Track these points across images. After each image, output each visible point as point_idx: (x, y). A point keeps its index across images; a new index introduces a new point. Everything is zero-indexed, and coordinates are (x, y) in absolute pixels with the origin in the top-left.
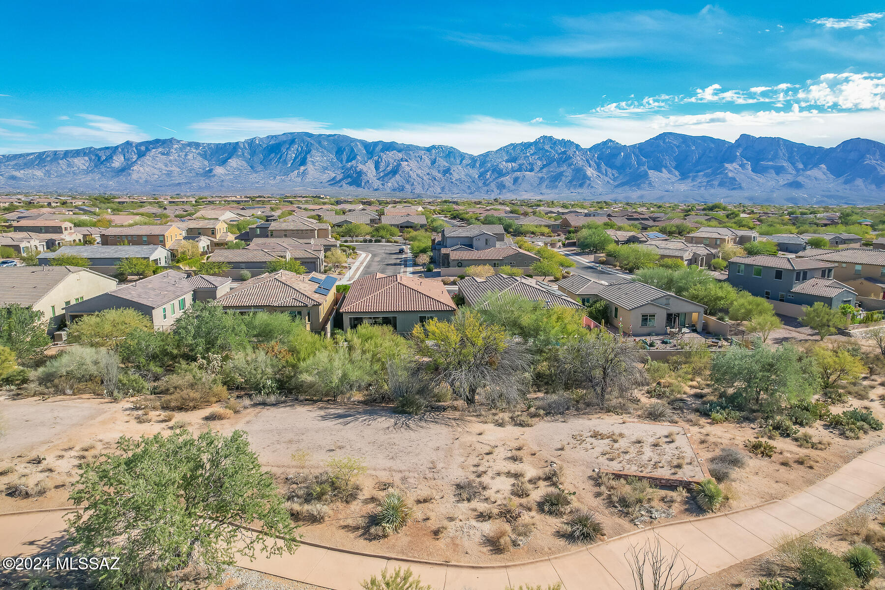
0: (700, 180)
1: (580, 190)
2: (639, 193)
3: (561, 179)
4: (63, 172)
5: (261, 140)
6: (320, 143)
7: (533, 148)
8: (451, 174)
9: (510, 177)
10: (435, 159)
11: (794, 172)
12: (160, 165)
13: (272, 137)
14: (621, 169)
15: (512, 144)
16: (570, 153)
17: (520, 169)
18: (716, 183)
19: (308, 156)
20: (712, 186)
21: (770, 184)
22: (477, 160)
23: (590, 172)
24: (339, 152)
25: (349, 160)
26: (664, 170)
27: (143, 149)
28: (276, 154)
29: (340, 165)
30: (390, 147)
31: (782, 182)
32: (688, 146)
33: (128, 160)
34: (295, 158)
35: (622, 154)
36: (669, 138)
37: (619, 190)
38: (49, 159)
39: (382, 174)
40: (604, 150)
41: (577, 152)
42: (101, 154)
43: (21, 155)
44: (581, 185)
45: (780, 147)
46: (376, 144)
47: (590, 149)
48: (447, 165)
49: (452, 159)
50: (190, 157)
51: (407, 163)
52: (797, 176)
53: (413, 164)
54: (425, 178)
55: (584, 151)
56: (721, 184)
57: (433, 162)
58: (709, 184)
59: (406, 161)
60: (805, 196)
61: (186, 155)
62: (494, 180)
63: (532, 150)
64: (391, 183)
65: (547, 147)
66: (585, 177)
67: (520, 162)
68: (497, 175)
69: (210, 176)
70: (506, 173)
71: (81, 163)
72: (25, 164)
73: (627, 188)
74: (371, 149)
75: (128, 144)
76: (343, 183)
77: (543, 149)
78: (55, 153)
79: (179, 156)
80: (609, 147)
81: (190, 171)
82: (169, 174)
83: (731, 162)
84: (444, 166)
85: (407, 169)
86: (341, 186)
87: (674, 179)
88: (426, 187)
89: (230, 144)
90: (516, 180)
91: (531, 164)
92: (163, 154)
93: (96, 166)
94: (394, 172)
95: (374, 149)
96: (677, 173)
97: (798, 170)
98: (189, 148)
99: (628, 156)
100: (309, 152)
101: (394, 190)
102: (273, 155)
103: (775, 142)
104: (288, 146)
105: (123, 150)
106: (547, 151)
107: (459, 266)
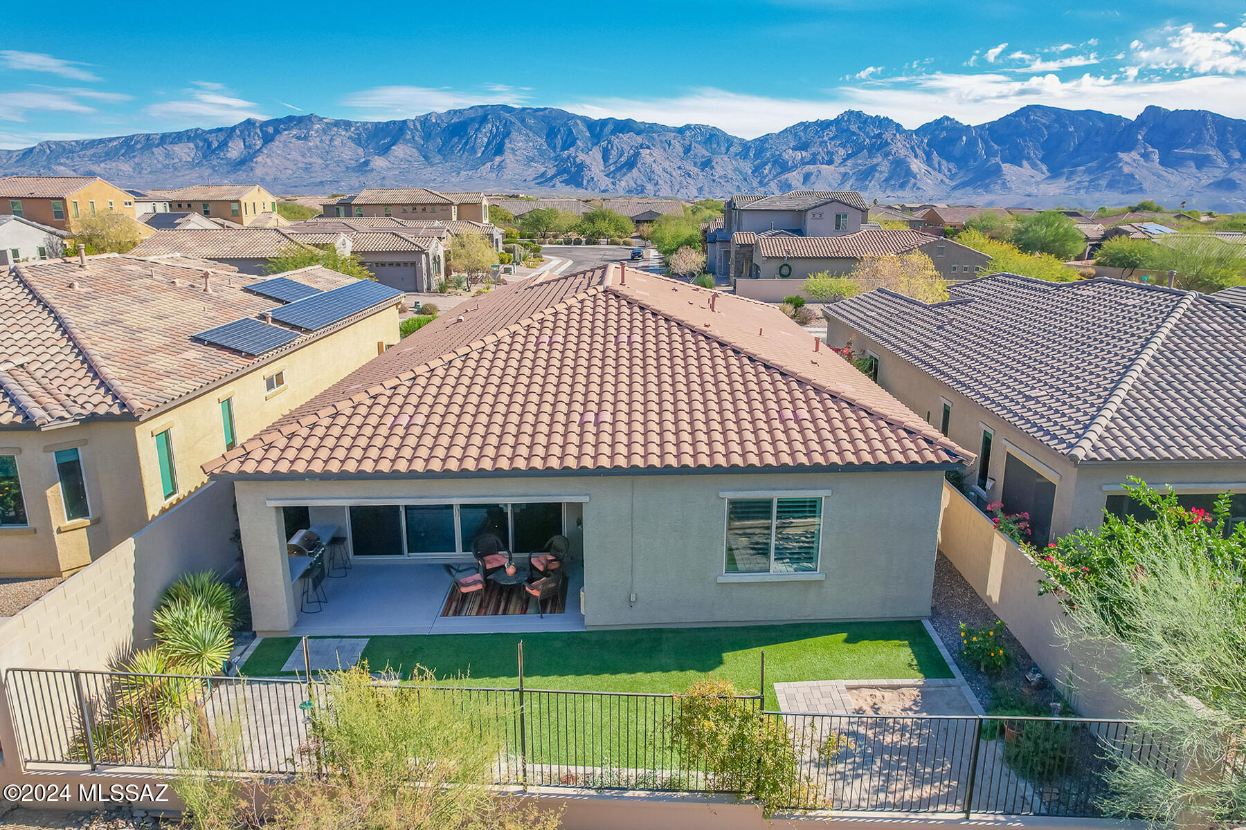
0: (1079, 179)
1: (900, 193)
2: (988, 198)
3: (873, 177)
4: (160, 166)
5: (439, 116)
6: (523, 121)
7: (834, 129)
8: (712, 168)
9: (799, 173)
10: (690, 146)
11: (1225, 165)
12: (294, 155)
13: (455, 112)
14: (961, 161)
15: (802, 123)
16: (887, 136)
17: (813, 161)
18: (1103, 182)
19: (506, 141)
20: (1097, 188)
21: (1187, 183)
22: (750, 147)
23: (917, 165)
24: (551, 134)
25: (564, 148)
26: (1025, 163)
27: (271, 131)
28: (461, 137)
29: (553, 155)
30: (625, 126)
31: (1205, 182)
32: (1064, 126)
33: (250, 147)
34: (489, 143)
35: (964, 138)
36: (1035, 114)
37: (958, 193)
38: (139, 146)
39: (612, 168)
40: (937, 133)
41: (898, 136)
42: (212, 138)
43: (101, 141)
44: (902, 186)
45: (1205, 125)
46: (604, 123)
47: (917, 132)
48: (707, 154)
49: (715, 146)
50: (337, 142)
51: (648, 151)
52: (1229, 171)
53: (658, 153)
54: (674, 174)
55: (909, 134)
56: (1111, 185)
57: (687, 150)
58: (1093, 185)
59: (648, 148)
60: (1242, 201)
61: (331, 140)
62: (775, 177)
63: (832, 131)
64: (627, 181)
65: (854, 128)
66: (909, 173)
67: (813, 150)
68: (779, 170)
69: (366, 171)
70: (793, 167)
71: (184, 152)
72: (107, 154)
73: (969, 190)
74: (597, 129)
75: (249, 122)
76: (557, 181)
77: (848, 130)
78: (148, 137)
79: (321, 141)
80: (945, 128)
81: (338, 162)
82: (308, 168)
83: (1129, 150)
84: (703, 156)
85: (649, 160)
86: (554, 186)
87: (1039, 177)
88: (677, 187)
89: (394, 122)
90: (807, 177)
91: (830, 154)
92: (299, 138)
93: (205, 157)
94: (631, 164)
95: (602, 130)
96: (1044, 168)
97: (1231, 162)
98: (335, 129)
99: (972, 143)
100: (507, 134)
101: (630, 191)
102: (456, 140)
103: (1199, 118)
104: (477, 126)
105: (242, 132)
106: (854, 133)
107: (783, 276)
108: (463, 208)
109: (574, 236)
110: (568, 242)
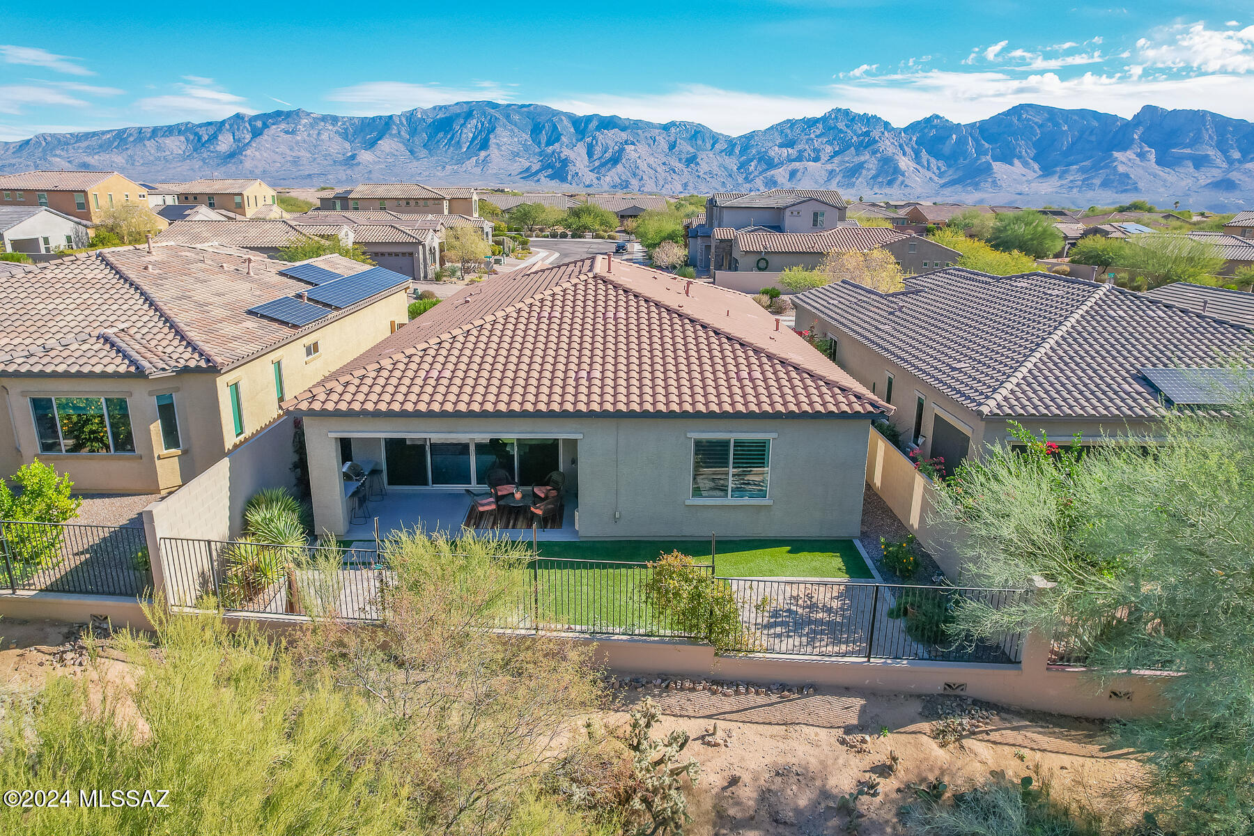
0: (1072, 178)
1: (888, 190)
2: (977, 196)
3: (860, 174)
4: (152, 158)
5: (424, 112)
6: (508, 117)
7: (820, 126)
8: (697, 164)
9: (785, 170)
10: (675, 142)
11: (1225, 165)
12: (283, 148)
13: (441, 108)
14: (951, 159)
15: (789, 121)
16: (876, 134)
17: (799, 159)
18: (1097, 181)
19: (492, 136)
20: (1090, 187)
21: (1183, 183)
22: (736, 144)
23: (905, 163)
24: (536, 130)
25: (549, 143)
26: (1016, 162)
27: (260, 125)
28: (446, 133)
29: (537, 150)
30: (609, 123)
31: (1203, 182)
32: (1057, 125)
33: (239, 140)
34: (474, 138)
35: (954, 136)
36: (1027, 112)
37: (947, 191)
38: (131, 139)
39: (597, 164)
40: (926, 131)
41: (886, 133)
42: (202, 131)
43: (94, 134)
44: (890, 183)
45: (1204, 125)
46: (589, 119)
47: (906, 130)
48: (692, 150)
49: (699, 142)
50: (325, 136)
51: (633, 147)
52: (1228, 171)
53: (642, 149)
54: (659, 169)
55: (897, 132)
56: (1105, 184)
57: (672, 146)
58: (1087, 184)
59: (633, 144)
60: (1241, 202)
61: (319, 134)
62: (761, 173)
63: (819, 129)
64: (612, 176)
65: (841, 125)
66: (897, 171)
67: (800, 147)
68: (765, 167)
69: (353, 165)
70: (779, 164)
71: (175, 145)
72: (101, 146)
73: (958, 187)
74: (581, 125)
75: (238, 117)
76: (541, 176)
77: (835, 127)
78: (140, 130)
79: (309, 135)
80: (935, 127)
81: (325, 156)
82: (296, 162)
83: (1124, 148)
84: (688, 153)
85: (634, 155)
86: (538, 181)
87: (1031, 175)
88: (661, 183)
89: (381, 118)
90: (793, 174)
91: (816, 151)
92: (287, 132)
93: (195, 150)
94: (615, 160)
95: (586, 126)
96: (1036, 166)
97: (1231, 162)
98: (322, 124)
99: (961, 141)
100: (493, 130)
101: (614, 187)
102: (441, 135)
103: (1197, 118)
104: (462, 122)
105: (231, 126)
106: (841, 131)
107: (760, 269)
108: (454, 202)
109: (560, 230)
110: (554, 236)
